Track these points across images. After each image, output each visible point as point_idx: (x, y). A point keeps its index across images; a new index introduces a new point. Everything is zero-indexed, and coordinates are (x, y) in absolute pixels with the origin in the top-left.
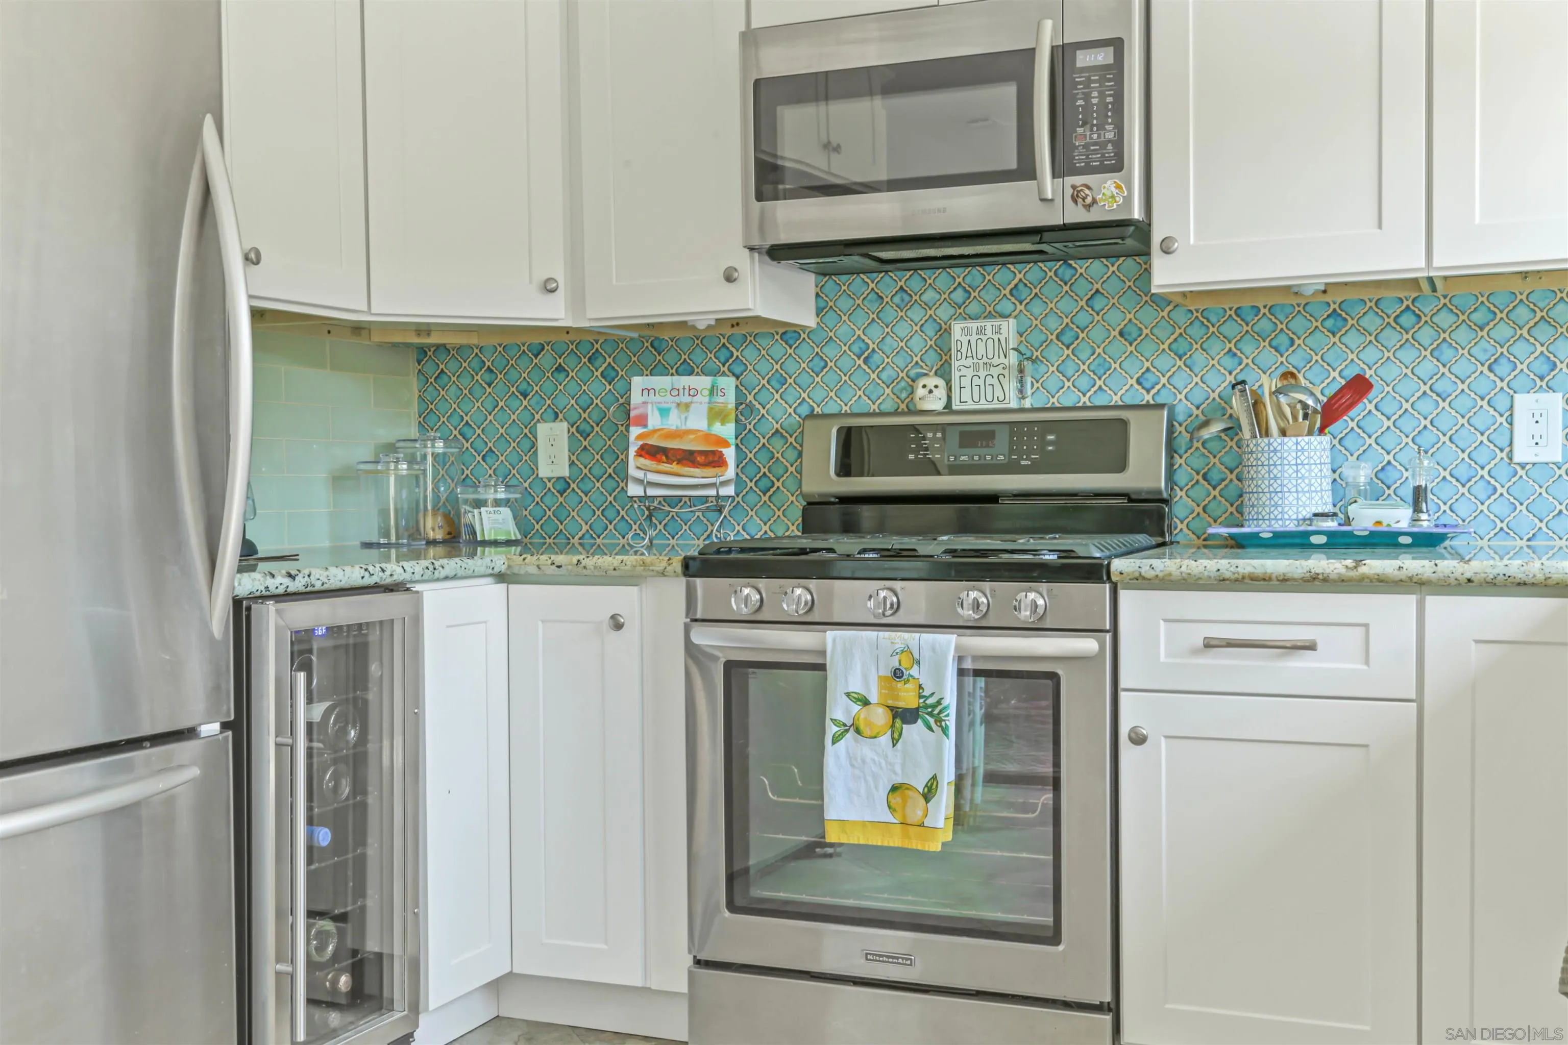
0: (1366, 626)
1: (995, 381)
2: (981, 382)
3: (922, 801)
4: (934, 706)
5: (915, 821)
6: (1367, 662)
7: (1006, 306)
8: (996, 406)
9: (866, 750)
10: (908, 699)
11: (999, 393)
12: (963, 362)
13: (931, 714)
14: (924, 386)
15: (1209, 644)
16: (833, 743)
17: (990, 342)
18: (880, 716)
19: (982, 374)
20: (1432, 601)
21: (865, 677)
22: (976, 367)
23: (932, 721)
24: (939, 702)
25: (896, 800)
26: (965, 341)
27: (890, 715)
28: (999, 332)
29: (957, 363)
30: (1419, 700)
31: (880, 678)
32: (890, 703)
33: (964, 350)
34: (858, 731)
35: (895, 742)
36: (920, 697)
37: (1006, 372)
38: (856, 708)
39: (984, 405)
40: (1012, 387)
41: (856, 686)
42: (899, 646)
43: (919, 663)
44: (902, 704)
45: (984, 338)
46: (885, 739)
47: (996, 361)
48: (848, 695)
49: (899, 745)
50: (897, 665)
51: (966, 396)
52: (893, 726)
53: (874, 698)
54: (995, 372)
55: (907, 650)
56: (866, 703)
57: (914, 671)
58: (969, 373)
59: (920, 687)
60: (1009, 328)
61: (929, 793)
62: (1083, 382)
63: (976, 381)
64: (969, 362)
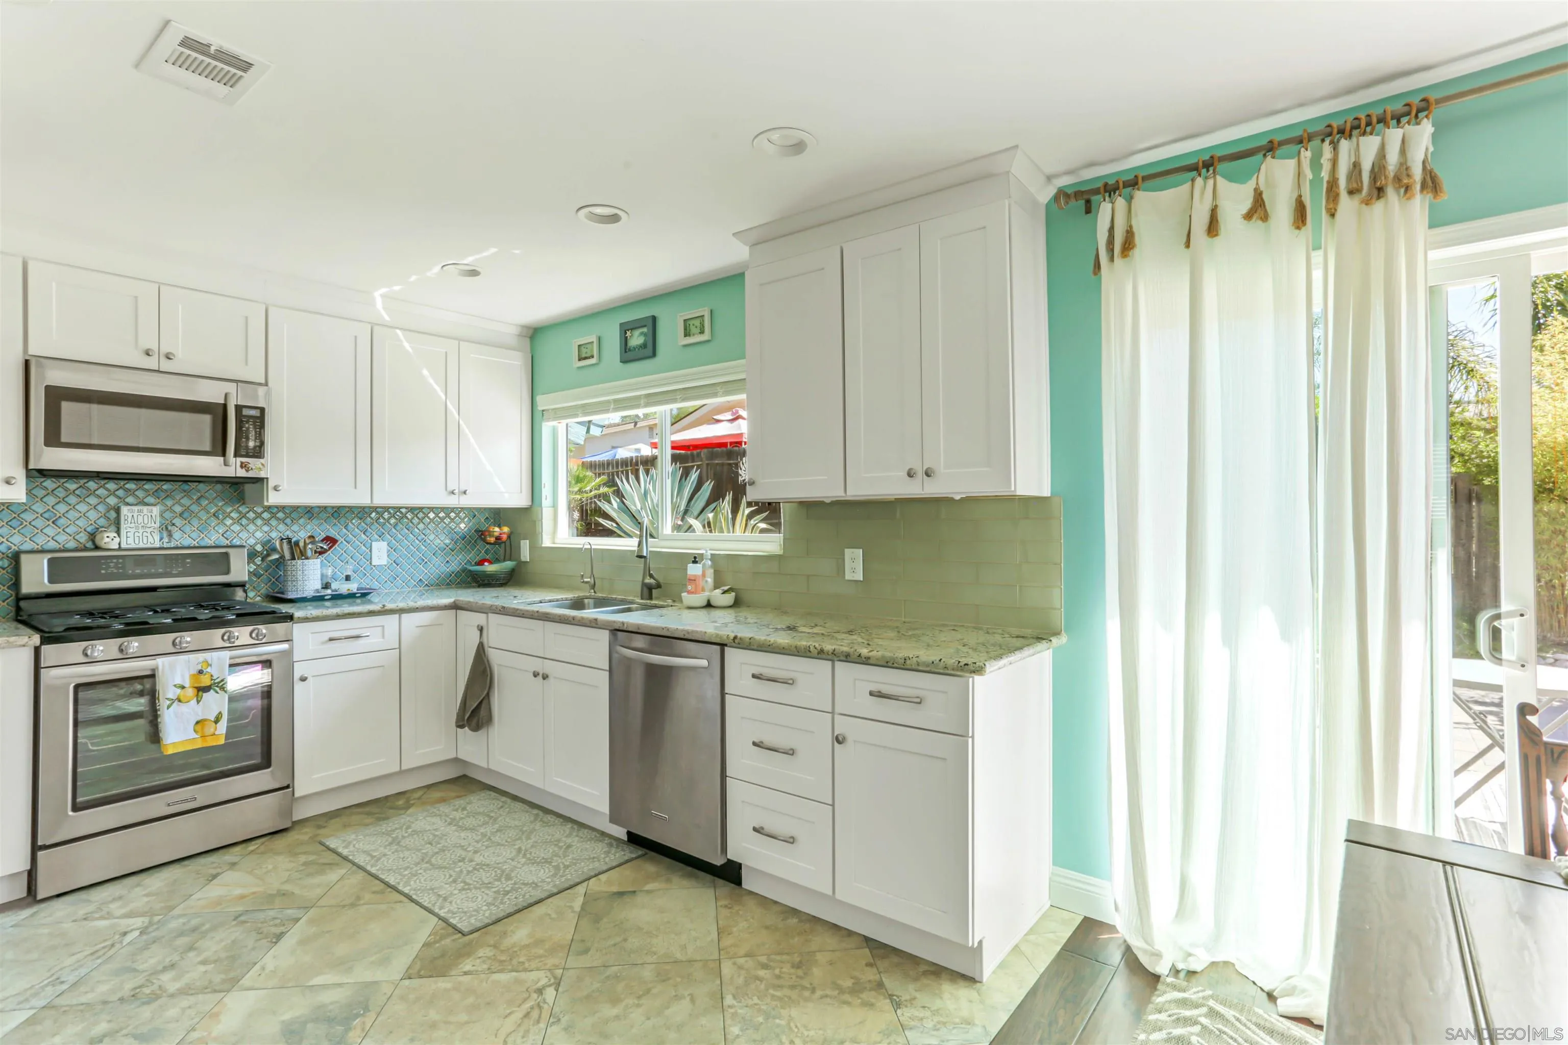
0: (383, 626)
1: (149, 535)
2: (140, 535)
3: (214, 724)
4: (219, 683)
5: (210, 734)
6: (383, 637)
7: (150, 500)
8: (149, 546)
9: (184, 709)
10: (205, 681)
11: (151, 539)
12: (129, 525)
13: (217, 686)
14: (108, 537)
15: (331, 640)
16: (168, 709)
17: (146, 517)
18: (190, 692)
19: (141, 531)
20: (404, 616)
21: (183, 676)
22: (137, 528)
23: (217, 689)
24: (222, 680)
25: (199, 727)
26: (130, 515)
27: (196, 690)
28: (151, 512)
29: (125, 526)
30: (400, 648)
31: (191, 675)
32: (196, 685)
33: (129, 520)
34: (180, 701)
35: (198, 702)
36: (212, 680)
37: (155, 531)
38: (179, 691)
39: (141, 545)
40: (157, 538)
41: (178, 681)
42: (201, 659)
43: (211, 665)
44: (203, 685)
45: (142, 514)
46: (194, 701)
47: (149, 525)
48: (175, 686)
49: (201, 703)
50: (200, 668)
51: (130, 541)
52: (197, 695)
53: (187, 685)
54: (149, 530)
55: (206, 661)
56: (183, 687)
57: (209, 670)
58: (133, 530)
59: (212, 676)
60: (156, 510)
61: (217, 721)
62: (194, 535)
63: (137, 534)
64: (133, 525)
